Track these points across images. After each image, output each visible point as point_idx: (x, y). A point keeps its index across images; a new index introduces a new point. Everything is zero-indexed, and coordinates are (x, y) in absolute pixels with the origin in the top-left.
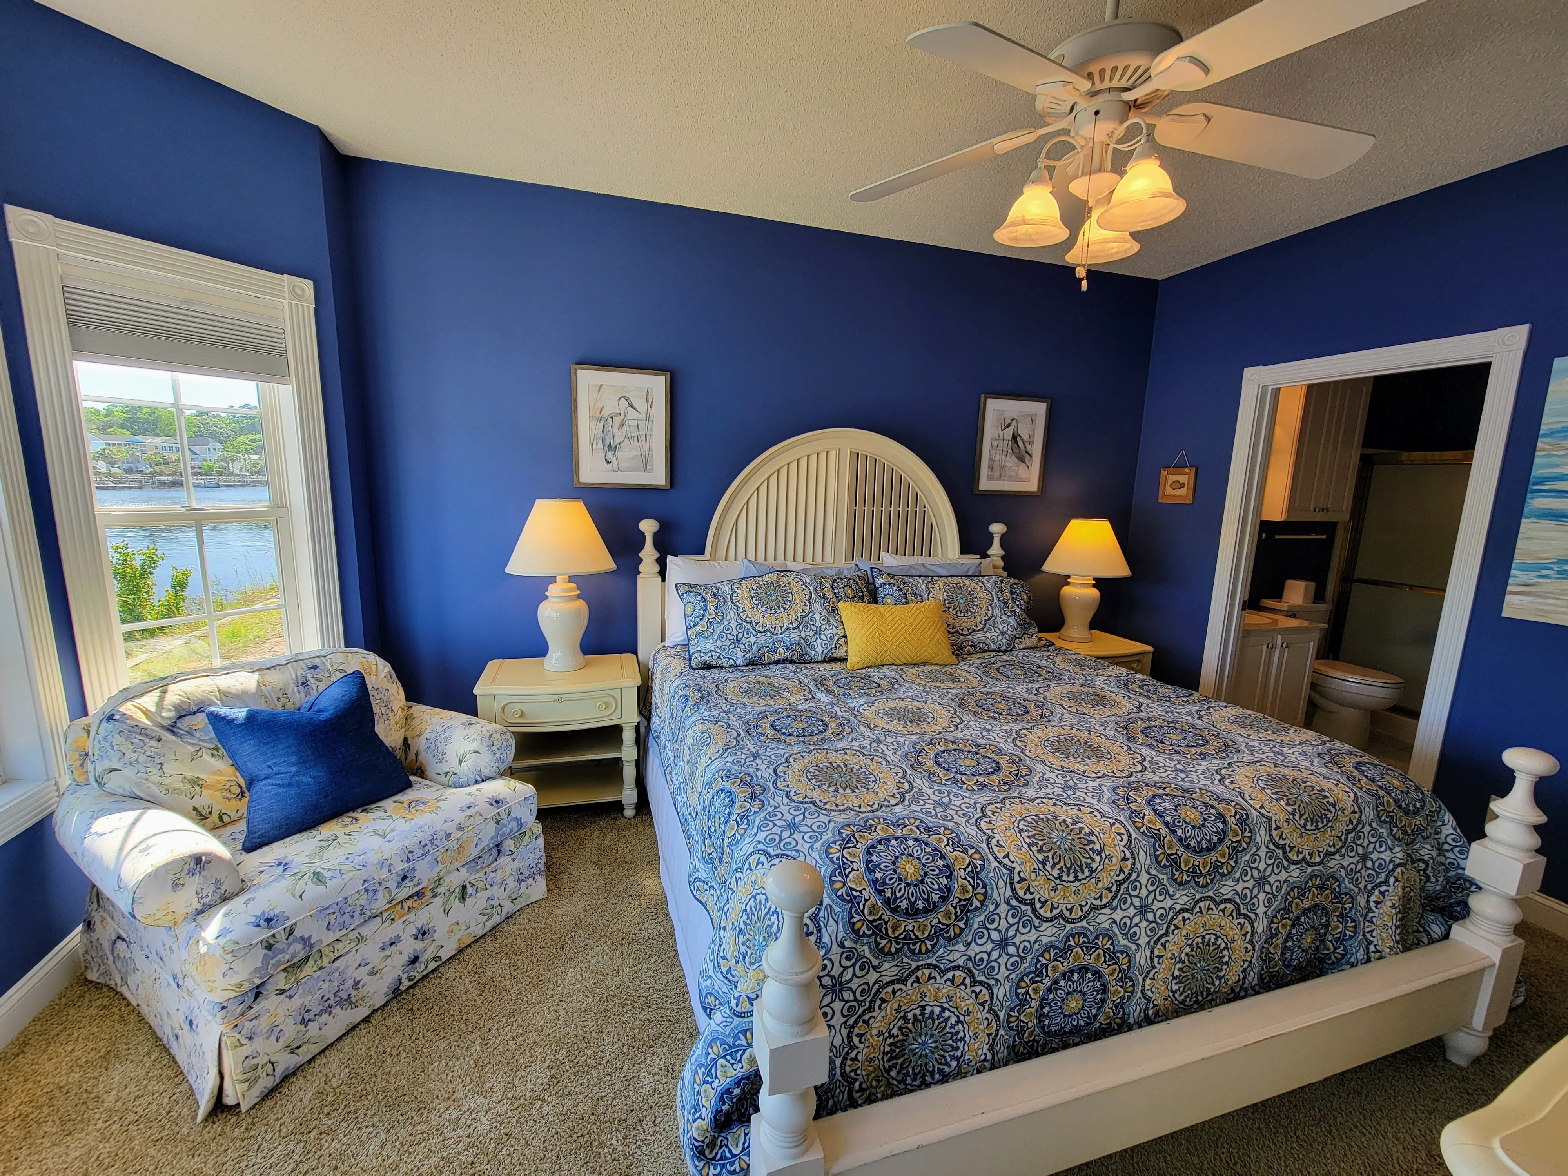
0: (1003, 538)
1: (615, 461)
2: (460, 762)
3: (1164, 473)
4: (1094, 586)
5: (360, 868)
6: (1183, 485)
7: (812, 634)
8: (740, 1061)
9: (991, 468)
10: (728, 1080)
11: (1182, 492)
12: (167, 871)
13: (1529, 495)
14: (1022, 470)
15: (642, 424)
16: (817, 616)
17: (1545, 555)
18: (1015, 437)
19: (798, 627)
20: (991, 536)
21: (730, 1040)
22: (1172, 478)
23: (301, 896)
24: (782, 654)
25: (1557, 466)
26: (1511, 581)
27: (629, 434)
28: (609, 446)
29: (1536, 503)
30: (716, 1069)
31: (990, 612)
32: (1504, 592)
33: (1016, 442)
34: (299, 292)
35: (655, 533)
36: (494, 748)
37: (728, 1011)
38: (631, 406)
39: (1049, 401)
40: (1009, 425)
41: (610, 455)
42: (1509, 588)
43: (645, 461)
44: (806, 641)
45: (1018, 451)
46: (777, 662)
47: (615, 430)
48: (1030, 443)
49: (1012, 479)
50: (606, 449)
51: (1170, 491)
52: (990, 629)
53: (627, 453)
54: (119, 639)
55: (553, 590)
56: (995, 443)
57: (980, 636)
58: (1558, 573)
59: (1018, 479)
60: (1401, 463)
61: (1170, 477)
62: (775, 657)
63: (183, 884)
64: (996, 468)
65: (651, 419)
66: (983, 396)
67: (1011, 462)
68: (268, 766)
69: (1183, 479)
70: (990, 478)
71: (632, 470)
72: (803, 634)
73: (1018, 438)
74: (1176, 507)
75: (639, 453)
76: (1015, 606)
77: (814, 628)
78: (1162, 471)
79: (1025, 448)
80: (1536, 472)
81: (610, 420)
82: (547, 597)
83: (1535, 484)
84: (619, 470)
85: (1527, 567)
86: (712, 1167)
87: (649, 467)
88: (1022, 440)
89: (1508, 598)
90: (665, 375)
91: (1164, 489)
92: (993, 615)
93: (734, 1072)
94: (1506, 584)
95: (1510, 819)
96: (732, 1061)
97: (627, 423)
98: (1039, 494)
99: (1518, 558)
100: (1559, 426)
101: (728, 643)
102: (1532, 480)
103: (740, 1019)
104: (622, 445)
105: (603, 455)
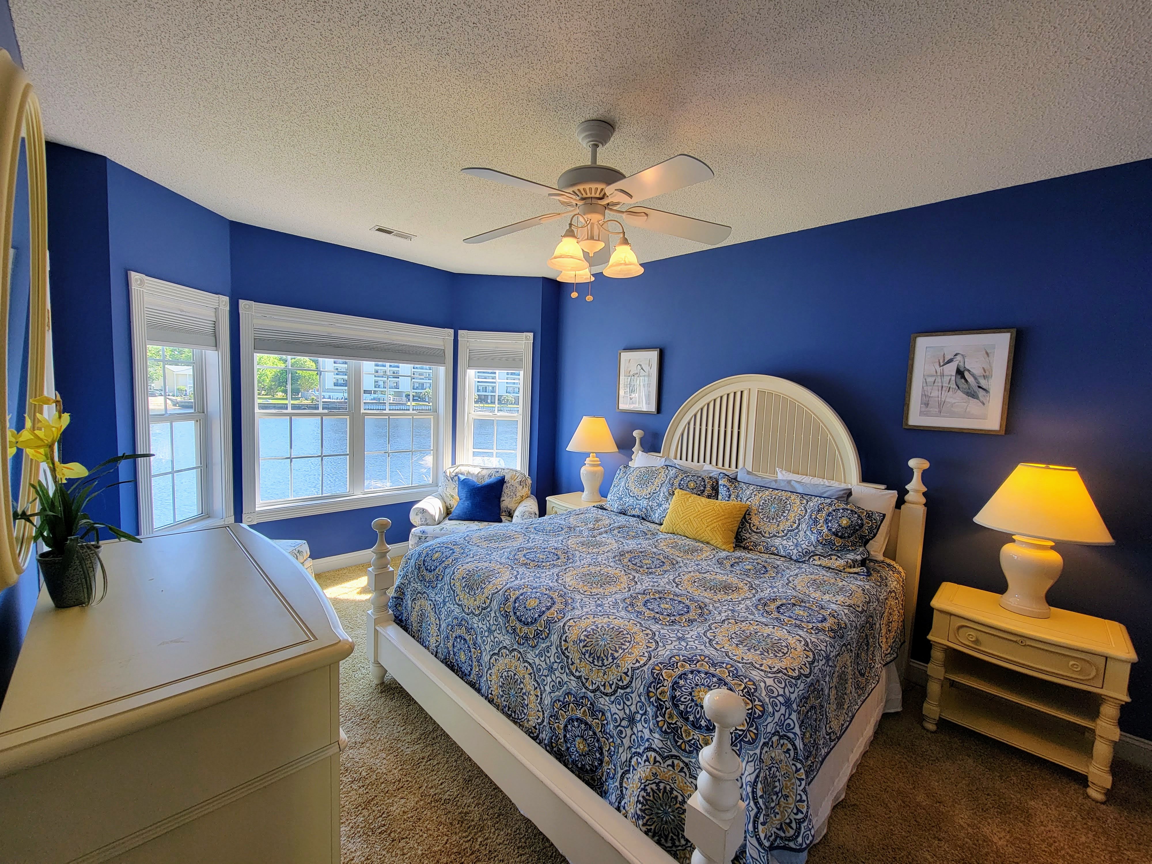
7: (656, 504)
14: (973, 406)
16: (662, 494)
18: (960, 373)
19: (649, 498)
24: (636, 512)
31: (796, 525)
33: (963, 378)
38: (642, 368)
39: (1014, 331)
40: (951, 361)
44: (651, 508)
45: (966, 386)
46: (634, 516)
48: (984, 377)
49: (952, 415)
52: (789, 539)
54: (471, 454)
55: (588, 461)
57: (777, 542)
59: (966, 415)
62: (634, 513)
67: (956, 397)
72: (650, 504)
73: (966, 374)
76: (825, 527)
77: (658, 502)
79: (978, 383)
82: (585, 464)
88: (973, 375)
92: (797, 528)
98: (1003, 433)
101: (616, 498)
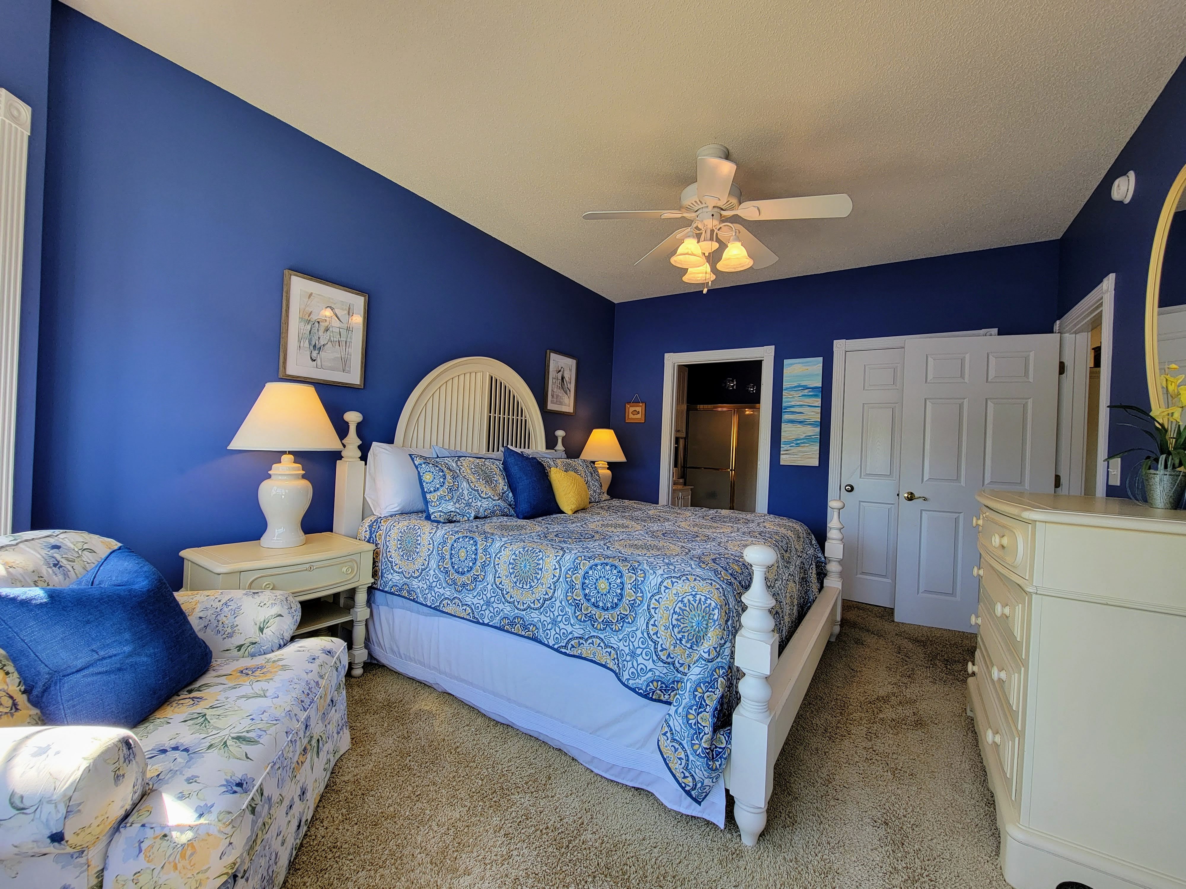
0: (564, 439)
1: (318, 360)
2: (261, 630)
3: (628, 406)
4: (608, 468)
5: (275, 722)
6: (638, 413)
8: (717, 688)
9: (553, 396)
10: (715, 702)
11: (639, 416)
12: (105, 761)
13: (783, 414)
15: (344, 332)
17: (791, 438)
18: (562, 379)
20: (556, 438)
21: (708, 680)
22: (632, 409)
23: (248, 758)
25: (790, 402)
26: (782, 449)
27: (332, 339)
28: (315, 346)
29: (785, 417)
30: (705, 701)
32: (780, 454)
33: (563, 382)
34: (15, 113)
35: (358, 424)
36: (293, 610)
37: (703, 662)
40: (560, 371)
41: (315, 354)
42: (782, 452)
43: (345, 365)
45: (564, 387)
47: (321, 333)
48: (569, 383)
50: (312, 348)
51: (631, 416)
53: (329, 354)
56: (554, 381)
58: (796, 444)
60: (697, 410)
61: (631, 408)
63: (123, 775)
64: (555, 396)
65: (351, 329)
66: (548, 351)
67: (561, 393)
68: (93, 650)
69: (639, 409)
70: (552, 402)
71: (332, 369)
73: (564, 379)
74: (636, 425)
75: (339, 356)
78: (627, 405)
79: (567, 385)
80: (784, 404)
81: (317, 324)
83: (784, 409)
84: (322, 368)
85: (786, 443)
86: (716, 762)
87: (347, 369)
88: (566, 381)
89: (782, 456)
90: (365, 296)
91: (628, 415)
93: (716, 696)
94: (780, 451)
95: (835, 529)
96: (713, 690)
97: (331, 329)
99: (782, 440)
100: (789, 386)
102: (783, 408)
103: (712, 663)
104: (326, 346)
105: (309, 353)
